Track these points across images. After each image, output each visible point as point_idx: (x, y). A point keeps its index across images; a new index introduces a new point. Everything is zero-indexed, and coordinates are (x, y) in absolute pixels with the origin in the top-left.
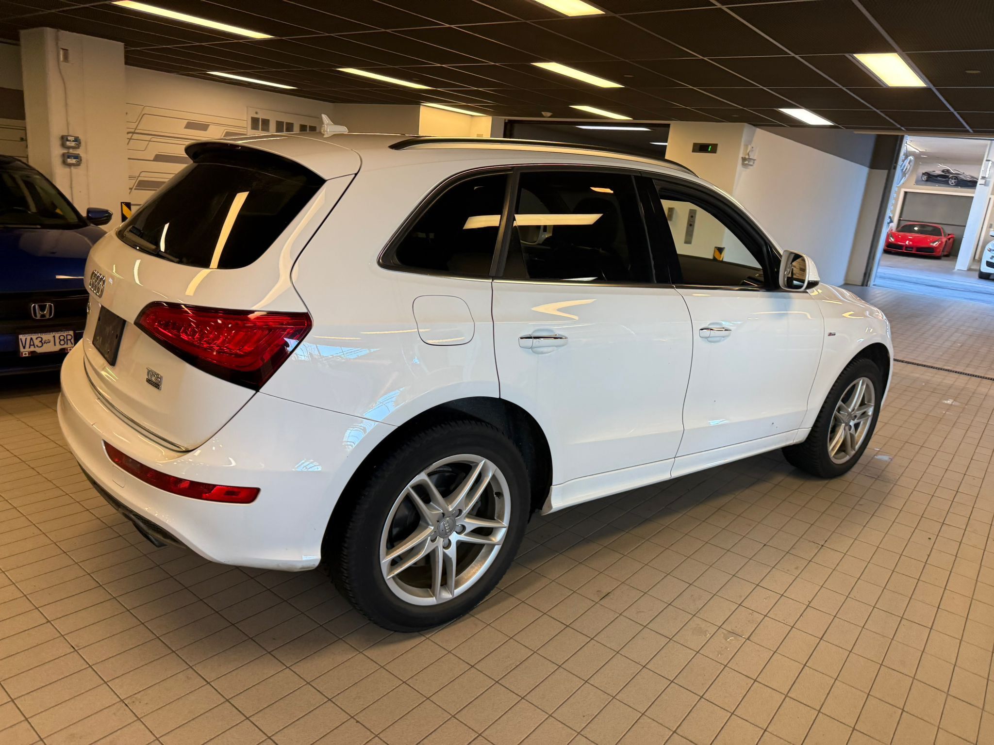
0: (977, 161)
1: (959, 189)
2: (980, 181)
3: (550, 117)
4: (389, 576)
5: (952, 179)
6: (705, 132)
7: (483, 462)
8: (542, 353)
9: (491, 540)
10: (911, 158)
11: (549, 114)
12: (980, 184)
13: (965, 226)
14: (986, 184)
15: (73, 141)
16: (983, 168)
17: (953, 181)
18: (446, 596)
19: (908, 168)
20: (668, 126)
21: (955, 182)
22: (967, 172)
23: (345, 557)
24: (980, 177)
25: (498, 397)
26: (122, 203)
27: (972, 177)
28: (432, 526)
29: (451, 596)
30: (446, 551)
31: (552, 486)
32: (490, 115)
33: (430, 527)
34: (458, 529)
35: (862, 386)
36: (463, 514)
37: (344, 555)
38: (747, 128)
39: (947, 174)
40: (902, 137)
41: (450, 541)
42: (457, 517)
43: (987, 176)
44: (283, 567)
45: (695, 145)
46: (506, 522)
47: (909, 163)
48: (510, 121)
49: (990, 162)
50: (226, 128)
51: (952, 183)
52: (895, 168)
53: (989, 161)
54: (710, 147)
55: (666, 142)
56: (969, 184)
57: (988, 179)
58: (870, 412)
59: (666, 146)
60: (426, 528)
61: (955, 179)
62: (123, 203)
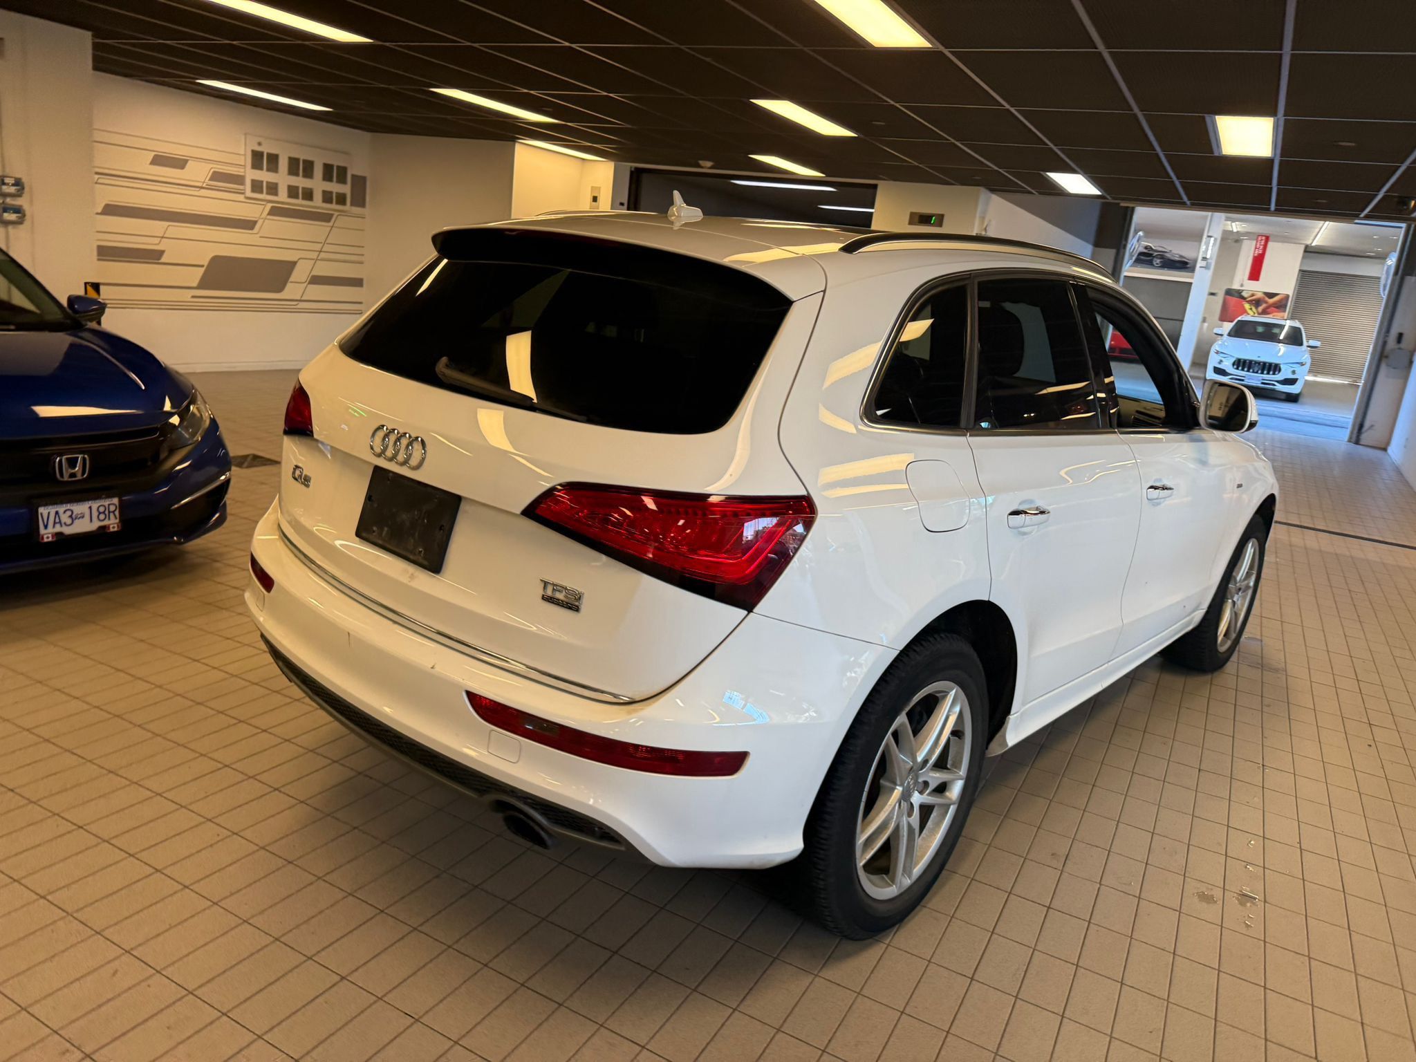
0: (1196, 236)
1: (1166, 271)
2: (1200, 263)
3: (710, 168)
4: (861, 863)
5: (1157, 258)
6: (927, 198)
7: (954, 691)
8: (1025, 534)
9: (947, 798)
10: (1141, 233)
11: (709, 164)
12: (1201, 267)
13: (1182, 321)
14: (1207, 267)
15: (13, 185)
16: (1203, 247)
17: (1158, 261)
18: (907, 882)
19: (1137, 247)
20: (875, 187)
21: (1161, 262)
22: (1177, 250)
23: (824, 842)
24: (1200, 258)
25: (987, 599)
26: (86, 284)
27: (1181, 256)
28: (900, 786)
29: (909, 881)
30: (909, 819)
31: (1010, 717)
32: (612, 160)
33: (898, 787)
34: (921, 788)
35: (1250, 550)
36: (928, 765)
37: (822, 839)
38: (983, 193)
39: (1151, 252)
40: (1133, 210)
41: (912, 804)
42: (921, 769)
43: (1208, 257)
44: (757, 864)
45: (912, 215)
46: (963, 772)
47: (1138, 241)
48: (637, 169)
49: (1212, 239)
50: (212, 166)
51: (1157, 264)
52: (1125, 247)
53: (1211, 237)
54: (934, 218)
55: (873, 208)
56: (1178, 265)
57: (1209, 261)
58: (1252, 584)
59: (872, 213)
60: (893, 789)
61: (1160, 259)
62: (89, 283)
